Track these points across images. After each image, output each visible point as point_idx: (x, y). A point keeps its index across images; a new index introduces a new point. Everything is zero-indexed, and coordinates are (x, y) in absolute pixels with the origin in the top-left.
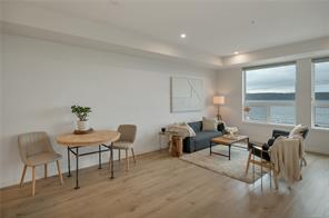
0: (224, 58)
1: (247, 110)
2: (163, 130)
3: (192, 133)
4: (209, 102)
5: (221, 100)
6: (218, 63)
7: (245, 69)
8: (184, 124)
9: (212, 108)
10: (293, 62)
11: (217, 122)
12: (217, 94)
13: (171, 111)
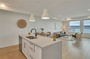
0: (65, 19)
1: (70, 29)
3: (60, 34)
4: (62, 28)
5: (65, 27)
7: (70, 21)
10: (79, 20)
11: (64, 32)
12: (63, 26)
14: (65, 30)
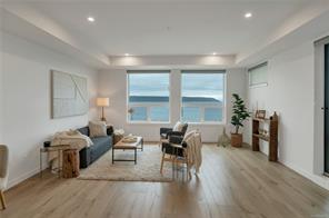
0: (112, 58)
1: (131, 111)
2: (47, 145)
3: (89, 142)
4: (93, 104)
5: (106, 102)
6: (106, 62)
7: (129, 72)
8: (75, 133)
9: (94, 110)
10: (169, 71)
11: (105, 126)
12: (99, 96)
13: (52, 117)
14: (107, 113)
